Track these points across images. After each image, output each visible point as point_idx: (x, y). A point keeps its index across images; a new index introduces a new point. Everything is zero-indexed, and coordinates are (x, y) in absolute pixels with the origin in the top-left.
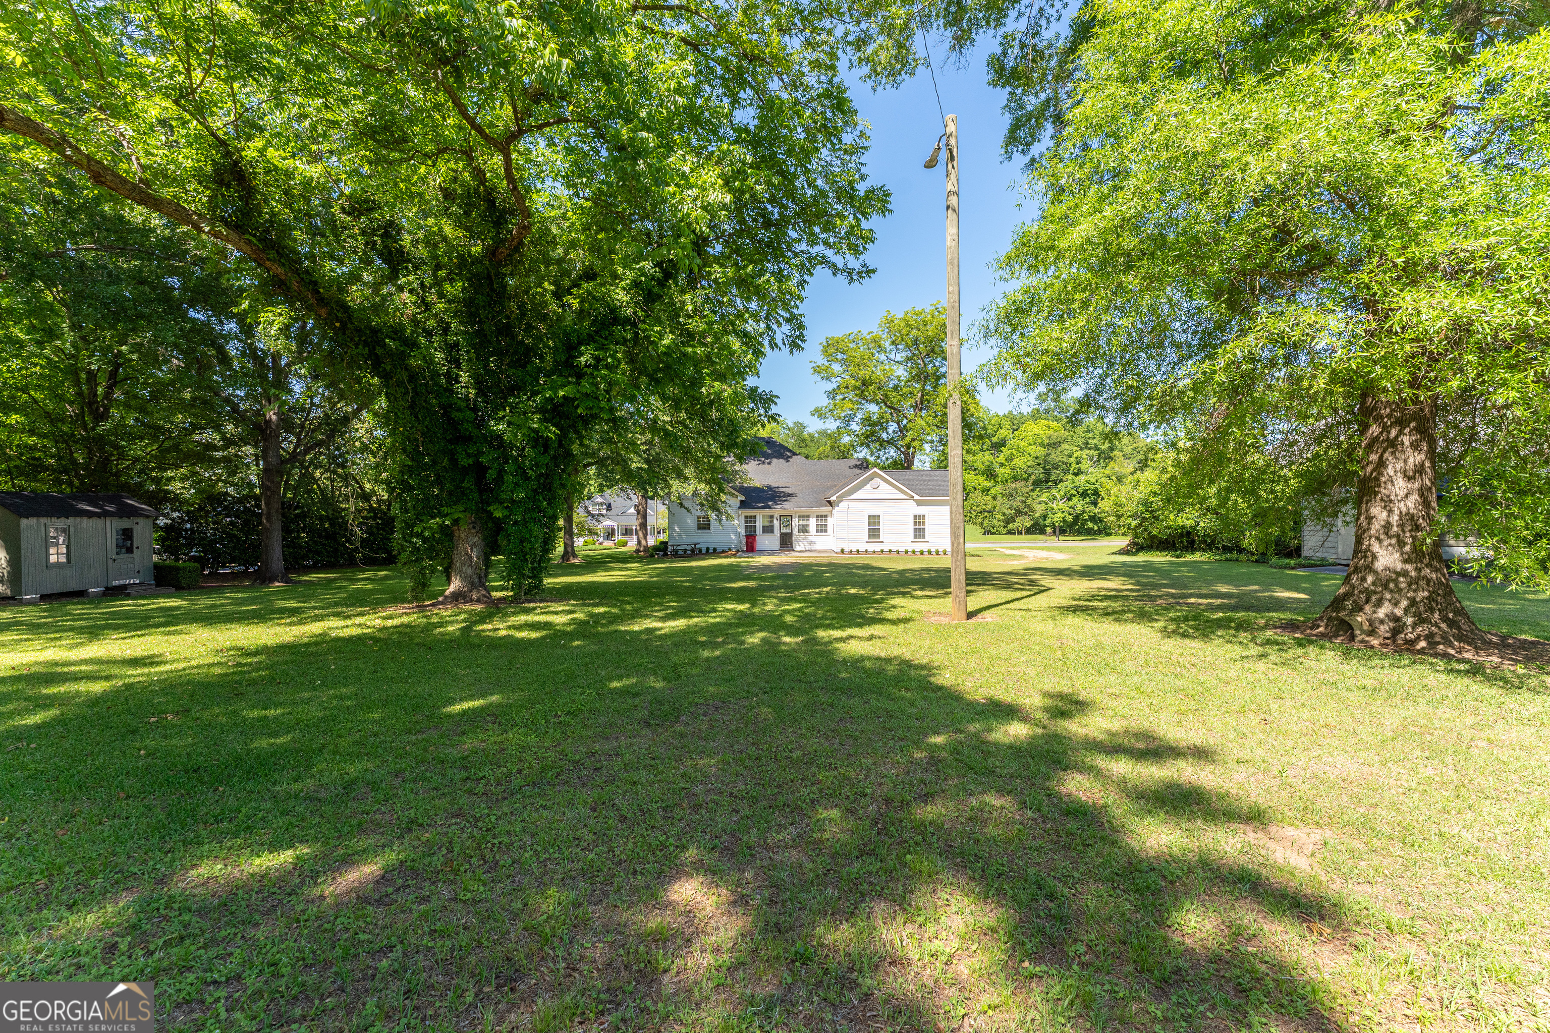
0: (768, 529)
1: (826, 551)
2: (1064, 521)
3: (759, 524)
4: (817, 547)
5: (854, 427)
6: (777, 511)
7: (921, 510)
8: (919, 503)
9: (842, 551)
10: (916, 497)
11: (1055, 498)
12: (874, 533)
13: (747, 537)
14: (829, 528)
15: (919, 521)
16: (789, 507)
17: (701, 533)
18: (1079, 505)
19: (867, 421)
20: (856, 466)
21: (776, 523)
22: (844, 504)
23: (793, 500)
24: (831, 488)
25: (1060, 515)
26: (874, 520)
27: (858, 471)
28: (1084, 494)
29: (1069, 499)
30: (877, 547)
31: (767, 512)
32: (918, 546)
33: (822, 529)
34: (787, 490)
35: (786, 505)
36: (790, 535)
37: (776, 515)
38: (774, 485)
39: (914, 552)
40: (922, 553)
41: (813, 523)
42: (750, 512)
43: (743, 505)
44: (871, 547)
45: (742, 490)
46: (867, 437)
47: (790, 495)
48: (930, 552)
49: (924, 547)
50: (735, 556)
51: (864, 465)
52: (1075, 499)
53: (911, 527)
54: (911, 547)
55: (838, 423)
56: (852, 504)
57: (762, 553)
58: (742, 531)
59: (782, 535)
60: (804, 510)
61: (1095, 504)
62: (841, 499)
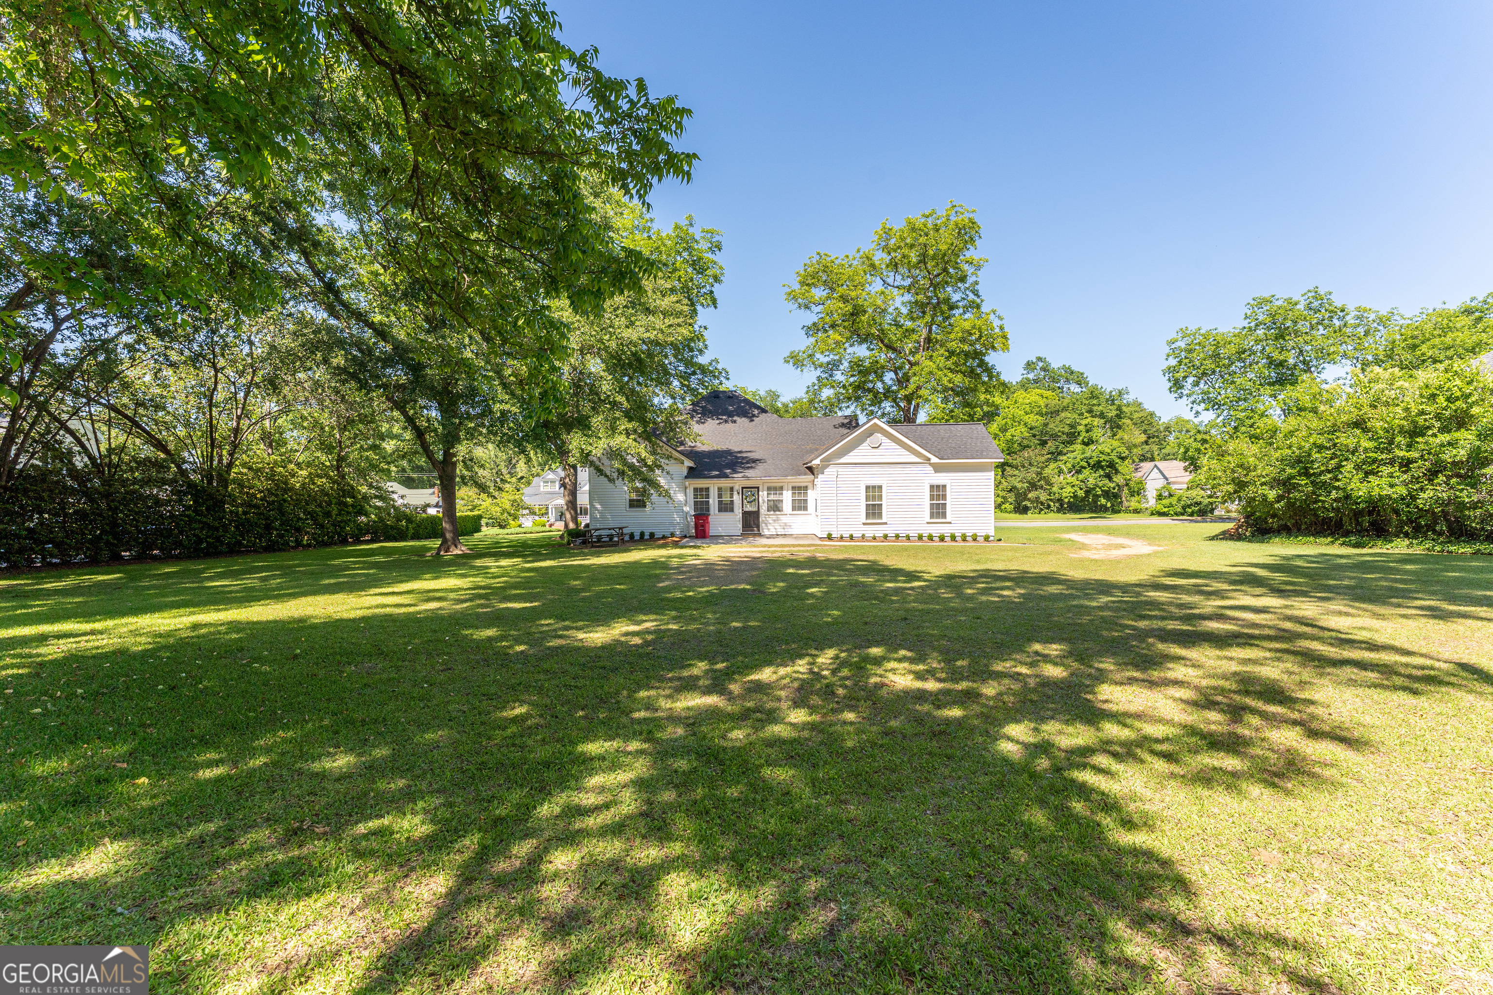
0: (726, 507)
1: (805, 536)
2: (1075, 496)
3: (713, 501)
4: (794, 531)
5: (839, 376)
6: (738, 480)
7: (940, 479)
8: (938, 468)
9: (830, 537)
10: (934, 460)
11: (1061, 472)
12: (874, 511)
13: (696, 517)
14: (811, 504)
15: (938, 492)
16: (754, 475)
17: (636, 512)
18: (1092, 478)
19: (857, 366)
20: (843, 425)
21: (737, 498)
22: (830, 471)
23: (761, 467)
24: (811, 451)
25: (1069, 489)
26: (874, 492)
27: (845, 431)
28: (1097, 466)
29: (1079, 472)
30: (879, 531)
31: (724, 483)
32: (937, 529)
33: (800, 505)
34: (752, 456)
35: (750, 473)
36: (756, 514)
37: (737, 487)
38: (735, 448)
39: (931, 538)
40: (942, 539)
41: (787, 497)
42: (701, 483)
43: (692, 473)
44: (870, 531)
45: (692, 454)
46: (858, 387)
47: (755, 461)
48: (953, 538)
49: (946, 530)
50: (676, 545)
51: (851, 424)
52: (1086, 472)
53: (927, 502)
54: (926, 530)
55: (818, 372)
56: (841, 470)
57: (717, 539)
58: (689, 509)
59: (745, 514)
60: (775, 481)
61: (1109, 477)
62: (826, 463)
